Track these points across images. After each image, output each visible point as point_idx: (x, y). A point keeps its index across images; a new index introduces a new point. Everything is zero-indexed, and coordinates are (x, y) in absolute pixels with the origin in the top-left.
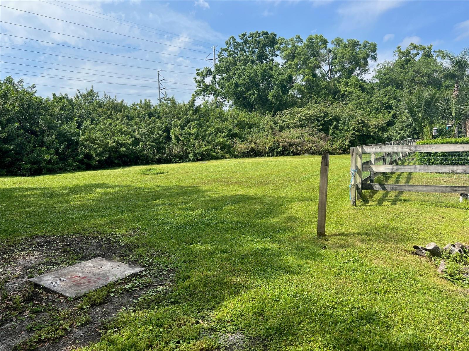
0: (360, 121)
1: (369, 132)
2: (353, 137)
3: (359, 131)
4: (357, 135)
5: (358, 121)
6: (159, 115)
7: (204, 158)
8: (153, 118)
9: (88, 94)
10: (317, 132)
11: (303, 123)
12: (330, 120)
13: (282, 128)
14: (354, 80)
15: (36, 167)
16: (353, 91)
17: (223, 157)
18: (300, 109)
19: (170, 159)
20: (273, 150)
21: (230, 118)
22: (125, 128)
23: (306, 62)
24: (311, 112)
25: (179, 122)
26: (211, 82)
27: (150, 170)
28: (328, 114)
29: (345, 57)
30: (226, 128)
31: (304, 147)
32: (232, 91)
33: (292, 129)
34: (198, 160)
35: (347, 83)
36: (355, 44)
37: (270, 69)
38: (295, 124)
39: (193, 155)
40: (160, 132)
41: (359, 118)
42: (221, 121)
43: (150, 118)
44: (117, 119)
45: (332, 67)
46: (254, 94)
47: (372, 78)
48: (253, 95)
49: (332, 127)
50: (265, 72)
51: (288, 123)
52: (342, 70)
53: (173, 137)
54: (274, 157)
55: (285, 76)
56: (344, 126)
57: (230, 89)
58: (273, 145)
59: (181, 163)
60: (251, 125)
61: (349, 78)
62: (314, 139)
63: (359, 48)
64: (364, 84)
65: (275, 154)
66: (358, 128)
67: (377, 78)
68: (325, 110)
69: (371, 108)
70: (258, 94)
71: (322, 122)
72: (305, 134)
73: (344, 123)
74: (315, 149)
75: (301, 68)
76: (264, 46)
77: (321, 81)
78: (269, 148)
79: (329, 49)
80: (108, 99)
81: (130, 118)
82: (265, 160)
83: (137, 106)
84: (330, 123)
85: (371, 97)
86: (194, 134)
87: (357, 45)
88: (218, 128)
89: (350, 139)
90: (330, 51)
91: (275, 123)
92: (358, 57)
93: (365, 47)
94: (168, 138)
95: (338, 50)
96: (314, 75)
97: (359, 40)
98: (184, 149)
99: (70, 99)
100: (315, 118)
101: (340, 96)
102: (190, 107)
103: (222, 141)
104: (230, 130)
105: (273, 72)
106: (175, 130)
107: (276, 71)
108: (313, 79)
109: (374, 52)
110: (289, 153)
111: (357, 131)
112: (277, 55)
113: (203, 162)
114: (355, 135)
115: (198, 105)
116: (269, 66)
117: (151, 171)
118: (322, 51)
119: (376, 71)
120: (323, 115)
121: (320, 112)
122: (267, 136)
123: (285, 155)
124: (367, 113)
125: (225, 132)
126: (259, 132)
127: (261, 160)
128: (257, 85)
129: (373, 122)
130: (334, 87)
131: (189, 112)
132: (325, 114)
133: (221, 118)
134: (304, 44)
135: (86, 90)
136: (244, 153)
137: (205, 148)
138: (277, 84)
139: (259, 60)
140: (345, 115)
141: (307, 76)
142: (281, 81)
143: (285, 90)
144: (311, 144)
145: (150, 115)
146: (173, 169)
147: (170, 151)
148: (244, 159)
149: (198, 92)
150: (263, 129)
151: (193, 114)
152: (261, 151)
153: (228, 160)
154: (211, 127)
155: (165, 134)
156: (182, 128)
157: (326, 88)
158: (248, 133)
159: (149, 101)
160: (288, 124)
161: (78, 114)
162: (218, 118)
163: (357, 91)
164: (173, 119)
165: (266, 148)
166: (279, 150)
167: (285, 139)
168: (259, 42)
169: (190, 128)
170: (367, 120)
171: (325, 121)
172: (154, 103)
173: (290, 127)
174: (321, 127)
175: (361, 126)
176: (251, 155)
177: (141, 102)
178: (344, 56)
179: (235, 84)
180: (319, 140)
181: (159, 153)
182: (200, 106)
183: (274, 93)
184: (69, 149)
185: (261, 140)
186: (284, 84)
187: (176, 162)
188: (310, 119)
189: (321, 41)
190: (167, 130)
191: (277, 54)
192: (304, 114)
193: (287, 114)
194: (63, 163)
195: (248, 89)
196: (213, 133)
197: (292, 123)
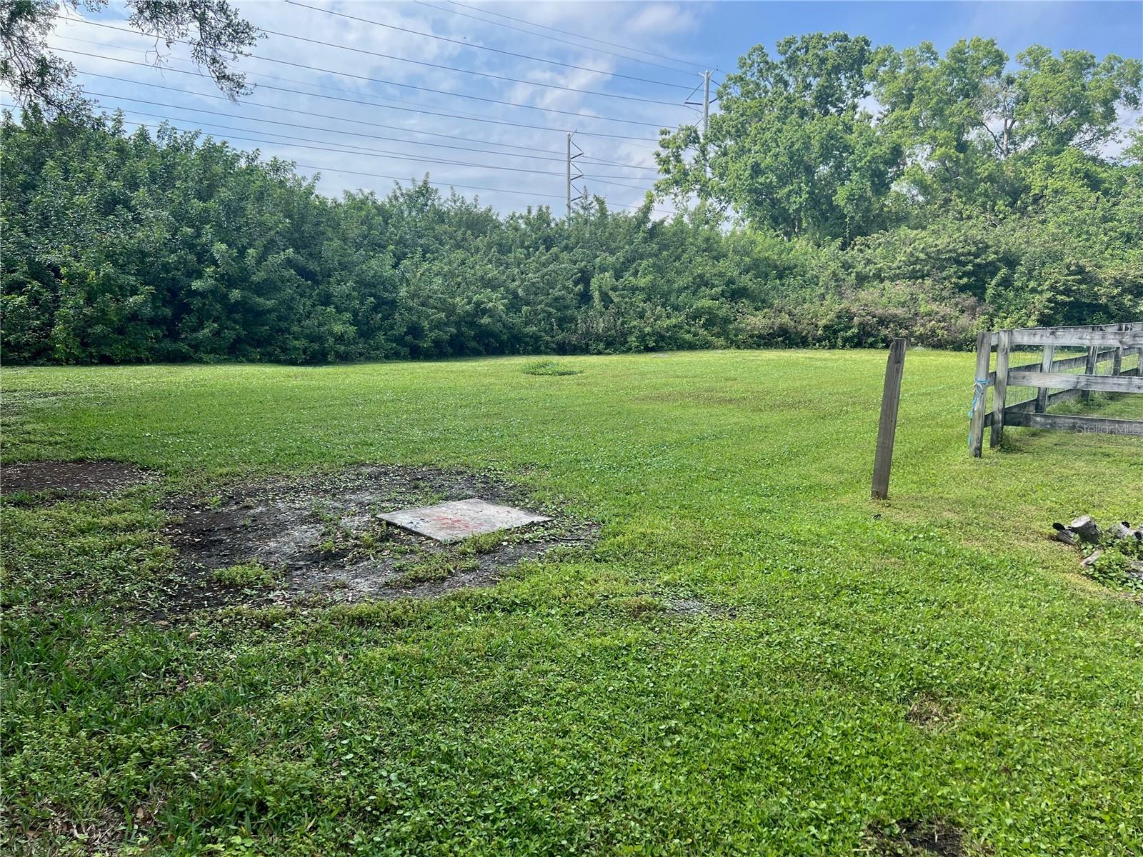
0: (1073, 268)
1: (1096, 296)
2: (1051, 309)
3: (1067, 292)
4: (1064, 304)
5: (1068, 267)
6: (567, 244)
7: (662, 347)
8: (554, 250)
9: (417, 192)
10: (953, 293)
11: (918, 267)
12: (992, 263)
13: (862, 279)
14: (1069, 160)
15: (316, 346)
16: (1064, 189)
17: (706, 346)
18: (915, 232)
19: (587, 345)
20: (835, 332)
21: (733, 251)
22: (493, 272)
23: (942, 110)
24: (942, 242)
25: (611, 259)
26: (693, 161)
27: (544, 365)
28: (987, 247)
29: (1052, 98)
30: (721, 275)
31: (915, 329)
32: (744, 185)
33: (887, 283)
34: (648, 350)
35: (1049, 168)
36: (1082, 65)
37: (845, 131)
38: (898, 271)
39: (637, 338)
40: (570, 284)
41: (1070, 259)
42: (710, 258)
43: (548, 249)
44: (477, 250)
45: (1013, 122)
46: (798, 192)
47: (1123, 154)
48: (795, 198)
49: (994, 282)
50: (832, 138)
51: (879, 266)
52: (1039, 131)
53: (596, 294)
54: (836, 351)
55: (884, 149)
56: (1028, 280)
57: (740, 179)
58: (836, 320)
59: (609, 354)
60: (785, 269)
61: (1058, 152)
62: (944, 309)
63: (1094, 75)
64: (1099, 169)
65: (840, 342)
66: (1064, 285)
67: (1136, 155)
68: (979, 237)
69: (1112, 233)
70: (811, 193)
71: (970, 267)
72: (921, 296)
73: (1030, 271)
74: (943, 334)
75: (927, 127)
76: (837, 69)
77: (977, 162)
78: (826, 327)
79: (1008, 78)
80: (458, 204)
81: (504, 249)
82: (811, 356)
83: (521, 221)
84: (991, 269)
85: (1114, 205)
86: (643, 289)
87: (1089, 66)
88: (701, 276)
89: (1042, 314)
90: (1010, 81)
91: (846, 266)
92: (1087, 97)
93: (1108, 72)
94: (585, 298)
95: (1035, 78)
96: (962, 147)
97: (1094, 54)
98: (619, 322)
99: (380, 203)
100: (950, 258)
101: (1030, 200)
102: (638, 226)
103: (709, 307)
104: (731, 281)
105: (851, 138)
106: (602, 279)
107: (861, 134)
108: (957, 157)
109: (1136, 84)
110: (876, 342)
111: (1062, 293)
112: (867, 94)
113: (661, 355)
114: (1056, 303)
115: (657, 221)
116: (844, 122)
117: (547, 368)
118: (990, 83)
119: (1134, 135)
120: (973, 249)
121: (965, 241)
122: (823, 297)
123: (865, 347)
124: (1097, 247)
125: (717, 286)
126: (802, 287)
127: (800, 355)
128: (810, 170)
129: (1110, 271)
130: (1015, 178)
131: (636, 236)
132: (978, 249)
133: (711, 251)
134: (941, 64)
135: (413, 180)
136: (760, 337)
137: (668, 322)
138: (862, 167)
139: (819, 107)
140: (1035, 249)
141: (941, 147)
142: (870, 162)
143: (881, 185)
144: (933, 322)
145: (549, 242)
146: (593, 366)
147: (588, 328)
148: (757, 352)
149: (662, 187)
150: (815, 281)
151: (645, 240)
152: (804, 334)
153: (720, 351)
154: (684, 272)
155: (580, 287)
156: (618, 276)
157: (991, 178)
158: (774, 288)
159: (548, 208)
160: (880, 270)
161: (396, 235)
162: (705, 251)
163: (1077, 188)
164: (598, 253)
165: (816, 326)
166: (849, 333)
167: (867, 306)
168: (823, 61)
169: (635, 274)
170: (1096, 266)
171: (979, 265)
172: (558, 214)
173: (885, 277)
174: (965, 280)
175: (1073, 281)
176: (777, 343)
177: (529, 212)
178: (1049, 96)
179: (752, 167)
180: (957, 313)
181: (563, 331)
182: (662, 222)
183: (852, 190)
184: (377, 313)
185: (806, 306)
186: (880, 170)
187: (599, 353)
188: (939, 259)
189: (985, 57)
190: (585, 278)
191: (869, 90)
192: (922, 246)
193: (880, 244)
194: (365, 343)
195: (784, 180)
196: (687, 288)
197: (889, 268)
